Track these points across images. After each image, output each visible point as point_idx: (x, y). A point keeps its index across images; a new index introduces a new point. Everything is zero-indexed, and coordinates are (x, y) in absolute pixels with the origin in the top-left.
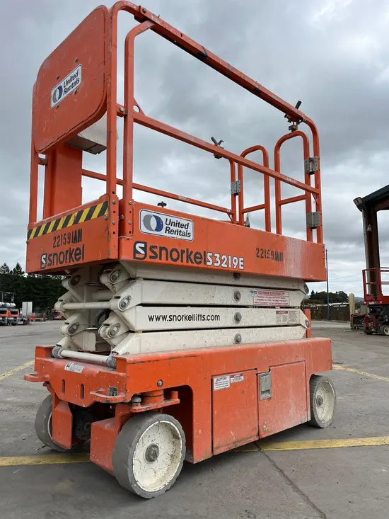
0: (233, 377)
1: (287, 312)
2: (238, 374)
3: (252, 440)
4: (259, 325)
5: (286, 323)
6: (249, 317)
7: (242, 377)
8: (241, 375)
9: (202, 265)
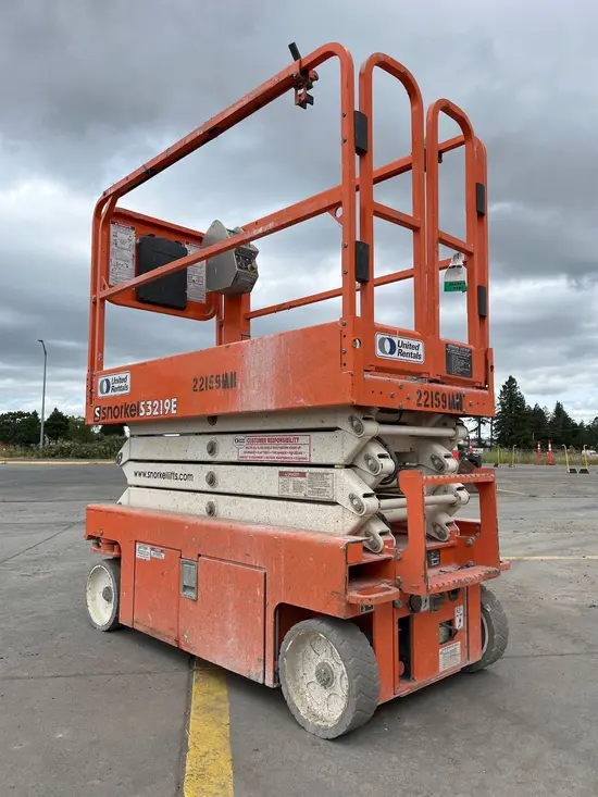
0: (152, 549)
1: (303, 475)
2: (158, 549)
3: (166, 640)
4: (246, 492)
5: (301, 495)
6: (229, 478)
7: (163, 555)
8: (162, 551)
9: (135, 418)
